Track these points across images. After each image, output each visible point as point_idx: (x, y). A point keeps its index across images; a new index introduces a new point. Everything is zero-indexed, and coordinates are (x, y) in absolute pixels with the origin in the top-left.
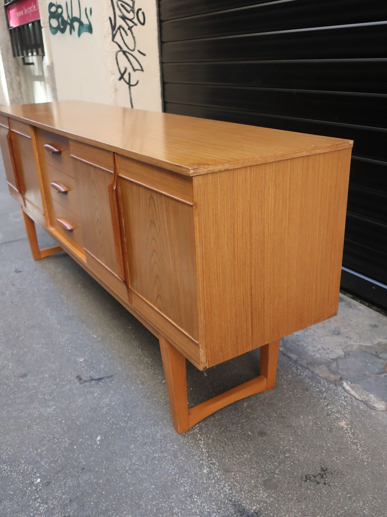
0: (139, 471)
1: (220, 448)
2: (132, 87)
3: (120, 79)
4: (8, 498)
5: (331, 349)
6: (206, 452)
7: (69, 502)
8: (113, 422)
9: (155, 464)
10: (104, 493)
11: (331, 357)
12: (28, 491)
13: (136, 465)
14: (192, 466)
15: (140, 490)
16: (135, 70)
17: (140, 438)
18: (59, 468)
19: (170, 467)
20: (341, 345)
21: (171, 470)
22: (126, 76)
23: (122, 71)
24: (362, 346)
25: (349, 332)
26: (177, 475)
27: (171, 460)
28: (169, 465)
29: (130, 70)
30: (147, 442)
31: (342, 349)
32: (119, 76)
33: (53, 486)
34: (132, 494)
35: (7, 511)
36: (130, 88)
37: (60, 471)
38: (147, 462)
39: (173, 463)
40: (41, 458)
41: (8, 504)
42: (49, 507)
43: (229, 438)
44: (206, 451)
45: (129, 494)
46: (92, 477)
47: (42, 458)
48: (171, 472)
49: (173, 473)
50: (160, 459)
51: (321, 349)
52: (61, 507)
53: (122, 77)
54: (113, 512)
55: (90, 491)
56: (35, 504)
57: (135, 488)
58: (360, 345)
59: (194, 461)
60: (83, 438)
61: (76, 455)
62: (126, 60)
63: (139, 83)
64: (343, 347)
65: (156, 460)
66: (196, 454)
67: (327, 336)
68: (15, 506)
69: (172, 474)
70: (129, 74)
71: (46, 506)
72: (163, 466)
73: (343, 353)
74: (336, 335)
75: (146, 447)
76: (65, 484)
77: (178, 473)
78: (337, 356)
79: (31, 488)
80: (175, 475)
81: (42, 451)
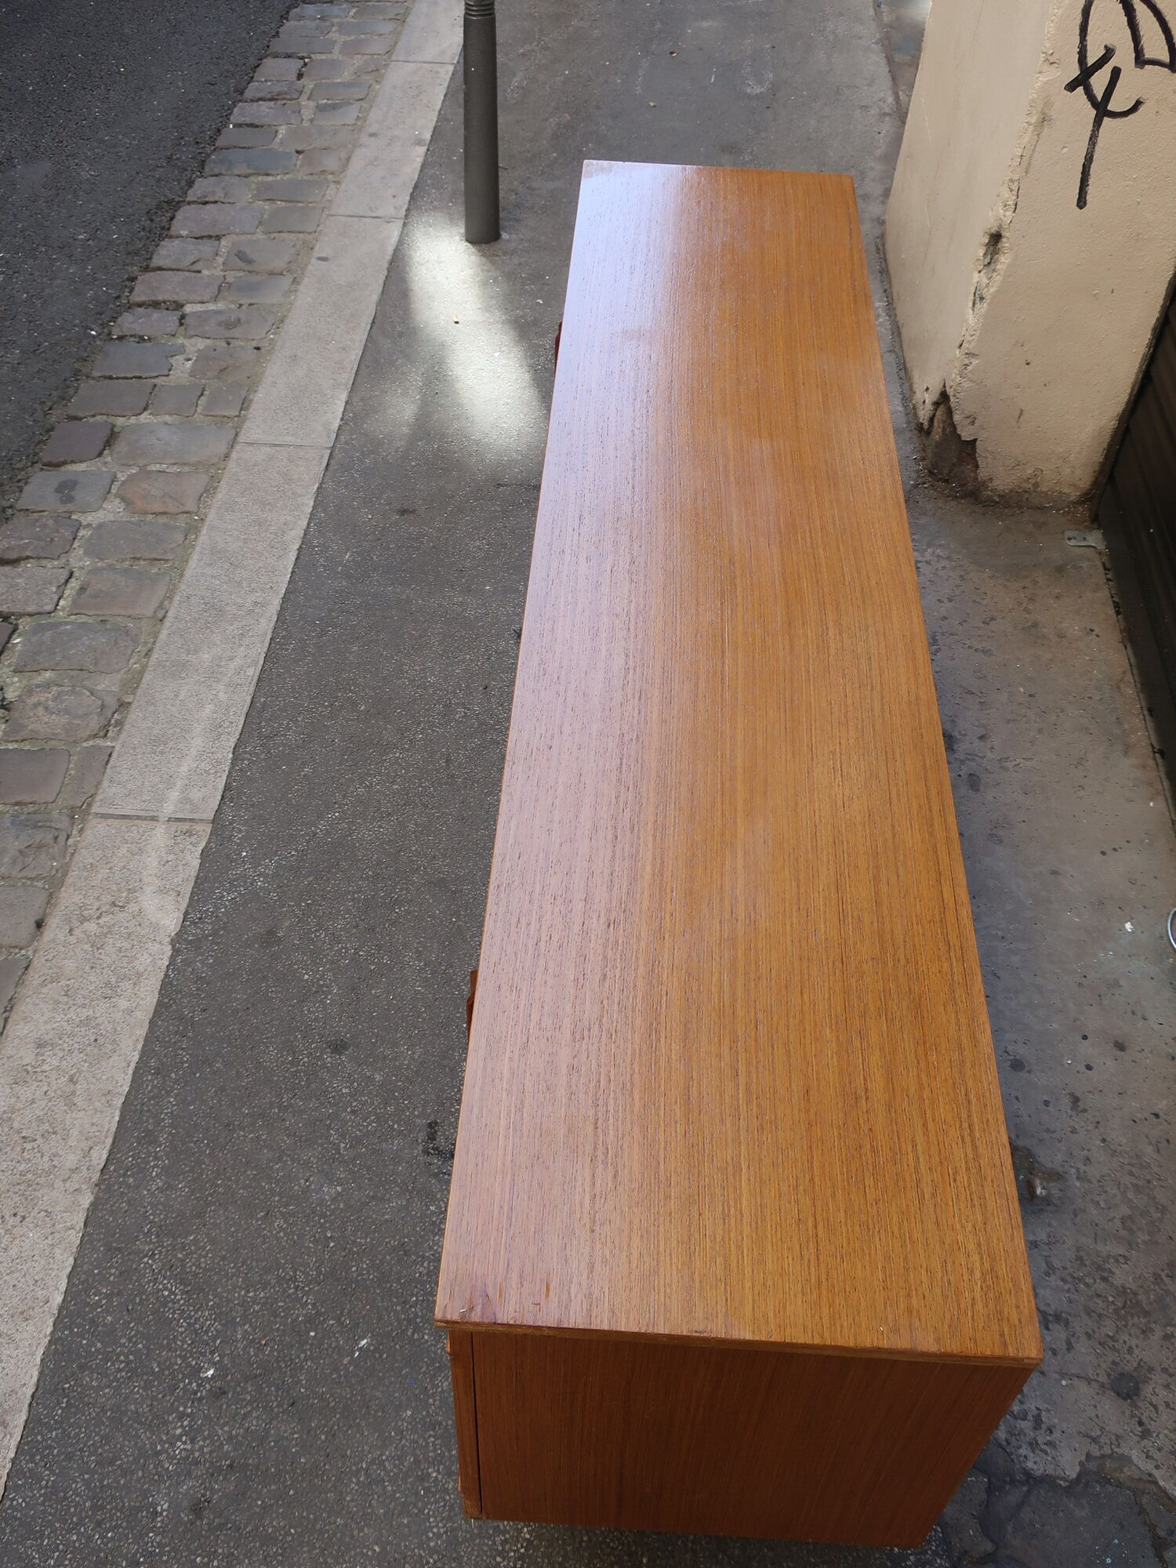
0: (378, 1489)
1: (558, 1553)
2: (1106, 120)
3: (1071, 87)
4: (145, 1377)
5: (1057, 1434)
6: (526, 1539)
7: (229, 1466)
8: (416, 1316)
9: (417, 1493)
10: (291, 1492)
11: (1030, 1465)
12: (181, 1385)
13: (385, 1468)
14: (477, 1557)
15: (352, 1537)
16: (1141, 61)
17: (435, 1401)
18: (257, 1369)
19: (437, 1526)
20: (1095, 1440)
21: (434, 1533)
22: (1099, 82)
23: (1091, 61)
24: (1156, 1483)
25: (1161, 1408)
26: (435, 1557)
27: (452, 1507)
28: (438, 1519)
29: (1124, 57)
30: (440, 1424)
31: (1088, 1455)
32: (1075, 72)
33: (224, 1407)
34: (334, 1535)
35: (129, 1408)
36: (1098, 123)
37: (256, 1376)
38: (404, 1480)
39: (449, 1518)
40: (244, 1316)
41: (138, 1392)
42: (192, 1451)
43: (594, 1539)
44: (528, 1536)
45: (328, 1531)
46: (296, 1436)
47: (245, 1318)
48: (430, 1539)
49: (432, 1544)
50: (433, 1489)
51: (1030, 1417)
52: (209, 1468)
53: (1081, 81)
54: (280, 1551)
55: (273, 1470)
56: (175, 1428)
57: (346, 1525)
58: (1150, 1475)
59: (487, 1545)
60: (338, 1320)
61: (303, 1355)
62: (1124, 20)
63: (1142, 109)
64: (1096, 1453)
65: (426, 1485)
66: (503, 1533)
67: (1089, 1381)
68: (145, 1406)
69: (428, 1546)
70: (1116, 73)
71: (189, 1447)
72: (426, 1511)
73: (1072, 1473)
74: (1118, 1394)
75: (430, 1436)
76: (245, 1416)
77: (438, 1553)
78: (1050, 1470)
79: (190, 1383)
80: (434, 1551)
81: (254, 1301)
